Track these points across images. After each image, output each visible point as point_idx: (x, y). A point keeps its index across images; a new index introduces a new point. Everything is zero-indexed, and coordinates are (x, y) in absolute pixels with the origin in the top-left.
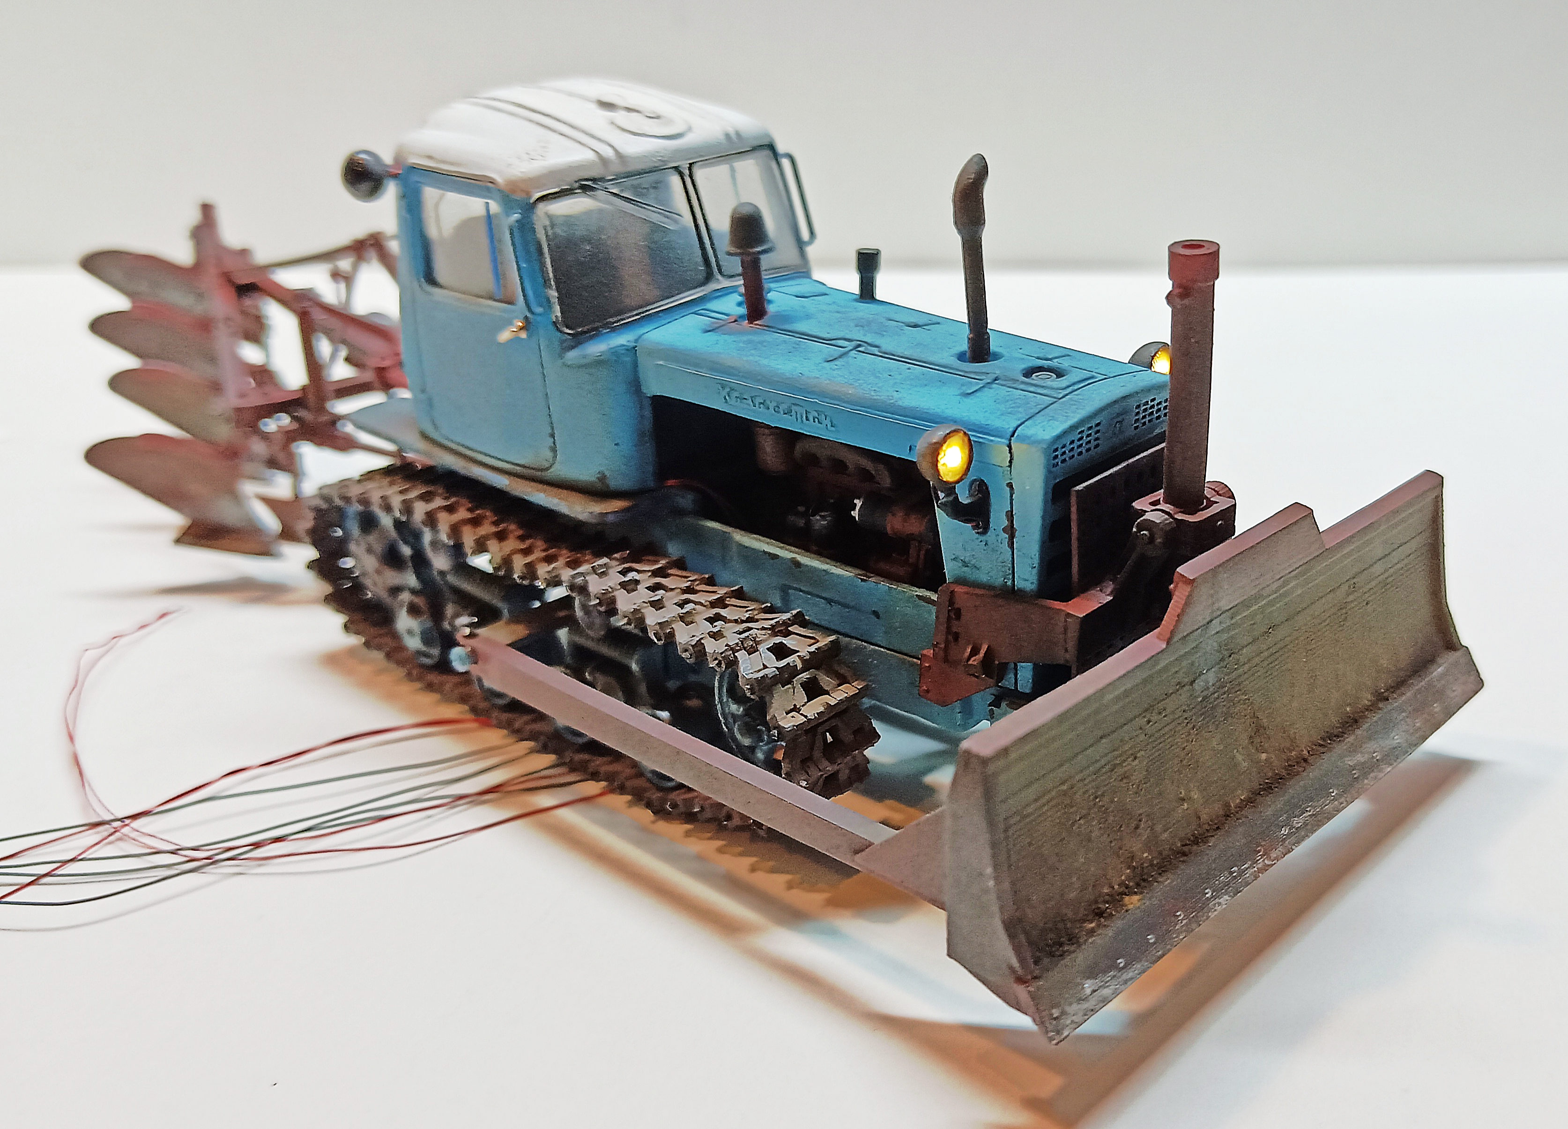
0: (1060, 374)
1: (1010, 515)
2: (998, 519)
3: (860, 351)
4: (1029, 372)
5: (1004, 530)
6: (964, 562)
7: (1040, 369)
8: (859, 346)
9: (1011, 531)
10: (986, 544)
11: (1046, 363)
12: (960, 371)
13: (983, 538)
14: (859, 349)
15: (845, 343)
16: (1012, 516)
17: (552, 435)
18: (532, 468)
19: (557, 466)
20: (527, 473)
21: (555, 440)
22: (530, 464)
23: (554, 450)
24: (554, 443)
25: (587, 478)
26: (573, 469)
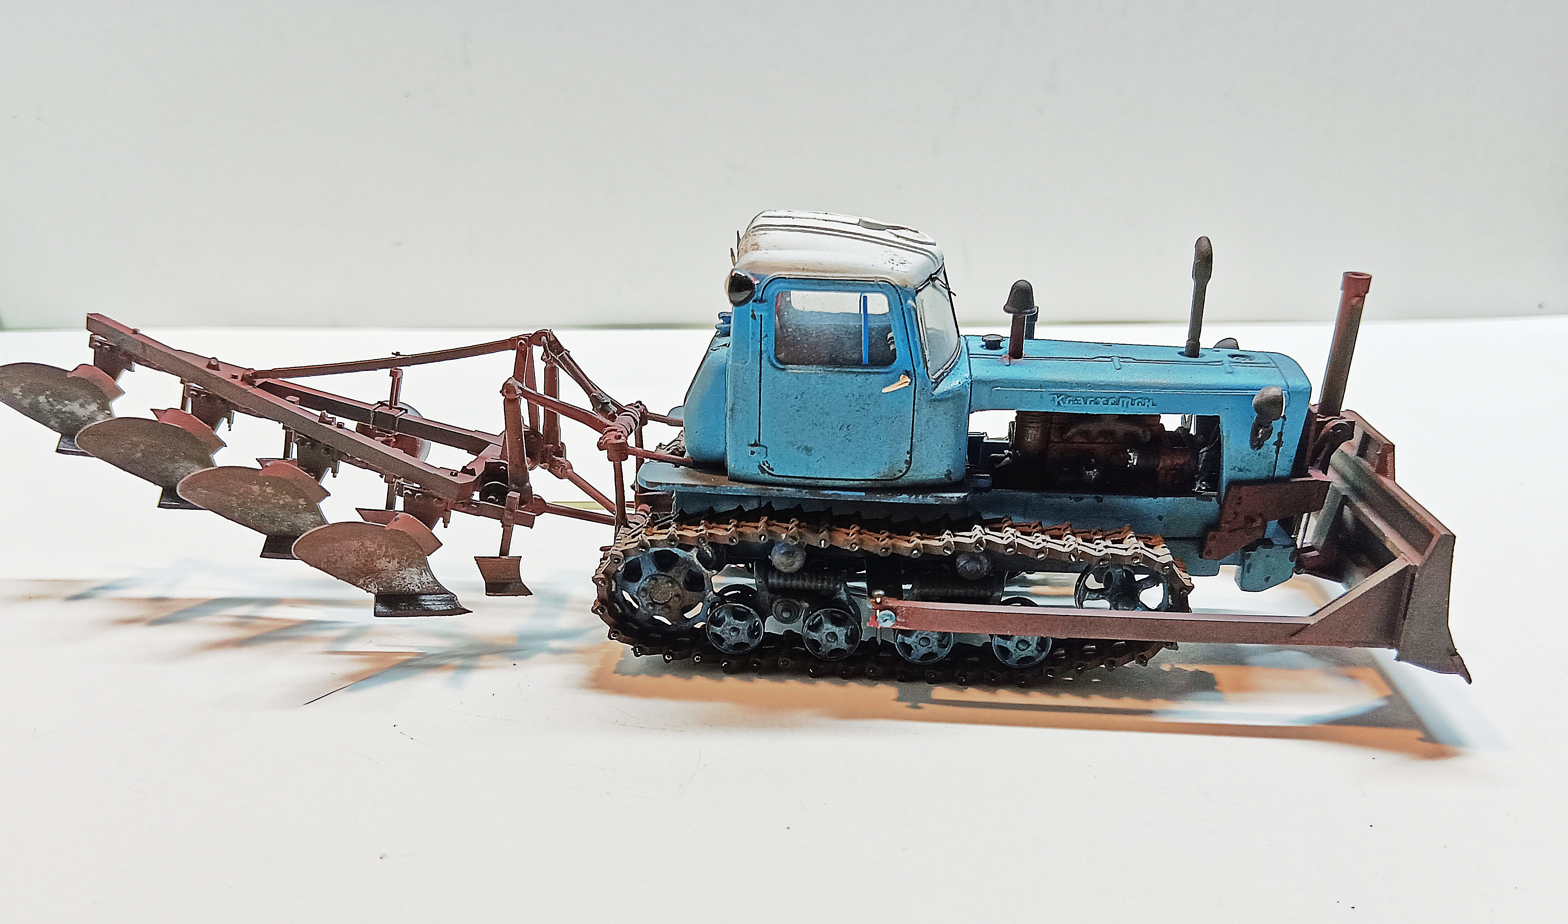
1: (1281, 434)
2: (1272, 438)
3: (1122, 362)
4: (1231, 357)
5: (1275, 444)
6: (1243, 470)
8: (1118, 359)
9: (1279, 444)
10: (1258, 455)
12: (1201, 362)
13: (1258, 452)
15: (1109, 359)
17: (910, 453)
18: (885, 480)
19: (910, 473)
20: (878, 484)
21: (911, 455)
22: (883, 477)
23: (909, 463)
24: (910, 458)
25: (935, 477)
26: (924, 472)
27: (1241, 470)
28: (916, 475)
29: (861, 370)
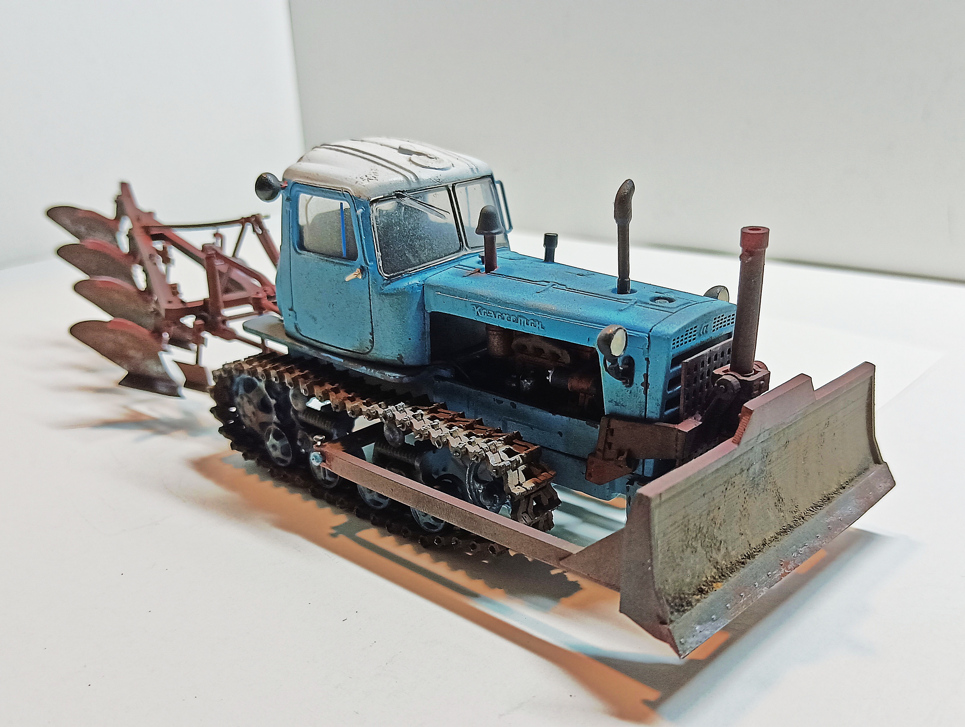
0: (671, 300)
1: (646, 376)
2: (639, 378)
3: (554, 288)
4: (655, 299)
5: (642, 385)
6: (617, 403)
7: (659, 298)
8: (554, 285)
9: (646, 385)
10: (630, 392)
11: (662, 295)
12: (614, 298)
13: (629, 389)
14: (554, 286)
15: (546, 284)
16: (647, 377)
17: (372, 334)
18: (358, 353)
19: (373, 351)
20: (354, 355)
21: (373, 336)
22: (357, 350)
23: (372, 342)
24: (373, 338)
25: (391, 358)
26: (383, 353)
27: (617, 404)
28: (377, 354)
29: (338, 261)
